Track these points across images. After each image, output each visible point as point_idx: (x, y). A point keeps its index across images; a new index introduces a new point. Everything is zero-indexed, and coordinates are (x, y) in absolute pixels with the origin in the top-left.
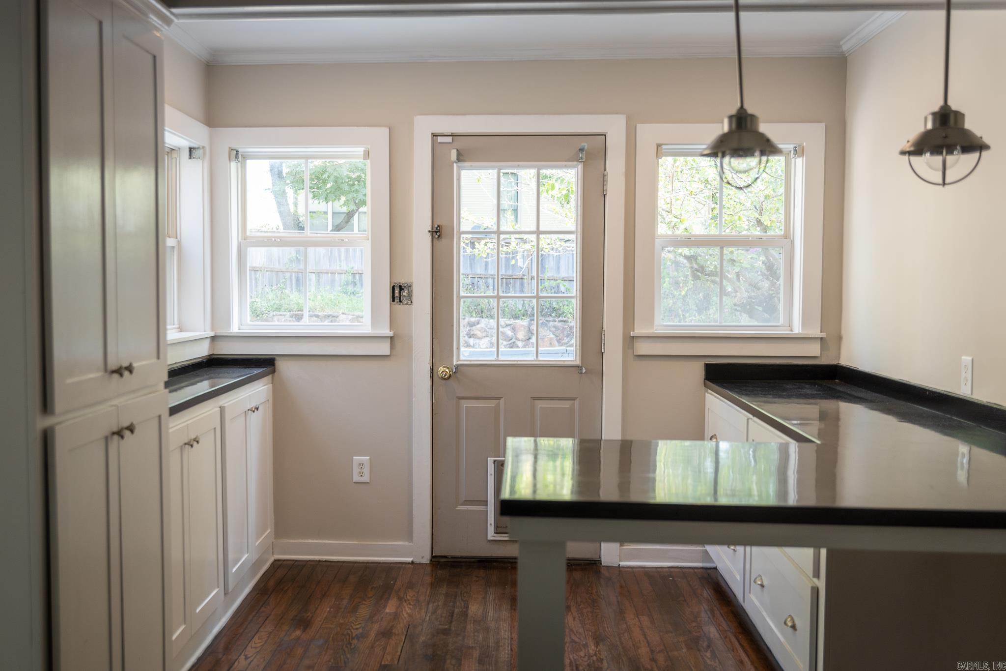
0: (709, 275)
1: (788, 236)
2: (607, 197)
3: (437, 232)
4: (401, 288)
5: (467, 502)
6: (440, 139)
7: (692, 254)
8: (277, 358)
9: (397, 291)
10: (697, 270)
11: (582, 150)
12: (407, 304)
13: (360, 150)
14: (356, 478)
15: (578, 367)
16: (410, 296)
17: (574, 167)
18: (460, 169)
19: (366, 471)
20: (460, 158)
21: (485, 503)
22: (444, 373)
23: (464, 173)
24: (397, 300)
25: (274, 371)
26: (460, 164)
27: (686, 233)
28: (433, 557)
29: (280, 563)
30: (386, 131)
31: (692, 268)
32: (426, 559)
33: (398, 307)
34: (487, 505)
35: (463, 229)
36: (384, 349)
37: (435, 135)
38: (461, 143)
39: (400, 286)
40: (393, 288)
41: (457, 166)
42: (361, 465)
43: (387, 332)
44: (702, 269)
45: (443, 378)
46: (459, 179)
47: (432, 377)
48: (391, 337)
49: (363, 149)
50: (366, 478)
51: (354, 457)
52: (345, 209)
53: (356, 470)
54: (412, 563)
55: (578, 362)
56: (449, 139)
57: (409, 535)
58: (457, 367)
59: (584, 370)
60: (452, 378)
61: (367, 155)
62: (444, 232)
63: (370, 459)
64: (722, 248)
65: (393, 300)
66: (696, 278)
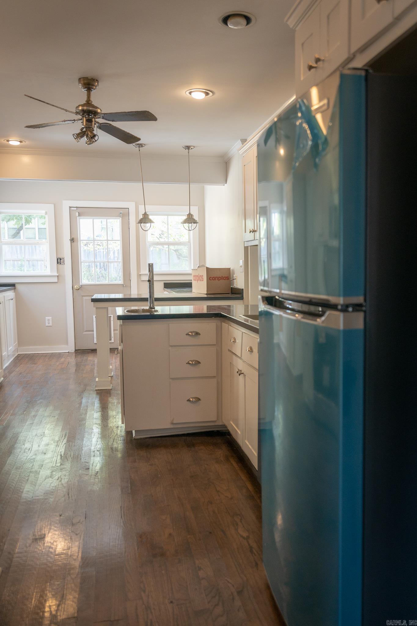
0: (184, 257)
1: (189, 242)
2: (130, 229)
3: (72, 240)
4: (60, 259)
5: (86, 331)
6: (72, 209)
7: (176, 249)
8: (16, 284)
9: (59, 260)
10: (179, 255)
11: (121, 213)
12: (63, 264)
13: (44, 212)
14: (47, 325)
15: (123, 285)
16: (64, 262)
17: (119, 219)
18: (79, 219)
19: (51, 322)
20: (80, 215)
21: (93, 331)
22: (77, 288)
23: (81, 220)
24: (59, 263)
25: (15, 289)
26: (80, 217)
27: (174, 241)
28: (76, 350)
29: (20, 355)
30: (53, 205)
31: (177, 254)
32: (73, 350)
33: (60, 266)
34: (93, 332)
35: (81, 239)
36: (55, 280)
37: (70, 207)
38: (79, 210)
39: (60, 258)
40: (58, 259)
41: (79, 218)
42: (49, 320)
43: (56, 274)
44: (180, 255)
45: (76, 290)
46: (79, 222)
47: (73, 289)
48: (58, 276)
49: (45, 211)
50: (51, 324)
51: (46, 318)
52: (16, 226)
53: (47, 322)
54: (68, 352)
55: (122, 283)
56: (75, 209)
57: (67, 343)
58: (81, 286)
59: (124, 286)
60: (80, 289)
61: (46, 213)
62: (75, 240)
63: (52, 318)
64: (169, 246)
65: (58, 264)
66: (179, 258)
